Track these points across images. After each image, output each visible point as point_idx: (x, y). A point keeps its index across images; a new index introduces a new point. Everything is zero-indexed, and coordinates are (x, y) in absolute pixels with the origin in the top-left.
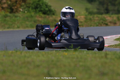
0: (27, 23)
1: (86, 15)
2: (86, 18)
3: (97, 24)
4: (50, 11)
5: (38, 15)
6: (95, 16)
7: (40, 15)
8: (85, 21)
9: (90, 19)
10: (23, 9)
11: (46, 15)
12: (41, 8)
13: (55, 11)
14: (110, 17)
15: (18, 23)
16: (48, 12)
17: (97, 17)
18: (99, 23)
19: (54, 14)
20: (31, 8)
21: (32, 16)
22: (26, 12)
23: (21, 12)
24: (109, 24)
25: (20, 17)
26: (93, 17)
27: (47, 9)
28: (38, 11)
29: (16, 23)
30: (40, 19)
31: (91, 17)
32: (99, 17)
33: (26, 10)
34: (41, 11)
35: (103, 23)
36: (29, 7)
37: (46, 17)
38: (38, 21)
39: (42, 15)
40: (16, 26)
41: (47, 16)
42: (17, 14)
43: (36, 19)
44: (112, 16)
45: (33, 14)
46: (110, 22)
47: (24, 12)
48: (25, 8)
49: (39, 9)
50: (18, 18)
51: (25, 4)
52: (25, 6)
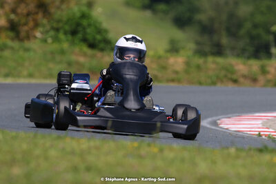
0: (51, 65)
1: (188, 57)
2: (188, 64)
3: (214, 79)
5: (77, 49)
6: (210, 59)
7: (81, 50)
8: (187, 72)
9: (198, 67)
10: (42, 33)
11: (95, 52)
12: (85, 33)
14: (244, 64)
15: (30, 65)
16: (102, 45)
17: (214, 62)
18: (218, 77)
20: (62, 31)
21: (62, 52)
22: (50, 40)
23: (37, 41)
24: (242, 80)
25: (35, 51)
26: (205, 62)
27: (99, 37)
28: (77, 40)
29: (27, 64)
30: (82, 59)
31: (200, 61)
32: (218, 64)
33: (51, 37)
34: (84, 40)
35: (226, 76)
36: (57, 30)
38: (78, 63)
39: (85, 49)
40: (25, 73)
41: (99, 54)
42: (27, 44)
43: (73, 58)
45: (65, 46)
46: (244, 76)
47: (45, 41)
48: (47, 32)
49: (80, 35)
50: (32, 54)
51: (48, 22)
52: (48, 27)
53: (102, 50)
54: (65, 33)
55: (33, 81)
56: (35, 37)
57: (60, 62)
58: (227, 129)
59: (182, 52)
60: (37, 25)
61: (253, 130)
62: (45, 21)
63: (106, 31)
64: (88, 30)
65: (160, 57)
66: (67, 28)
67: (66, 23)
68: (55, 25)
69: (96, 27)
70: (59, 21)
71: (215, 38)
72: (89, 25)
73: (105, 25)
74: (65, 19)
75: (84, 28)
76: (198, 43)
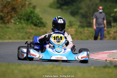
0: (18, 34)
1: (76, 28)
2: (76, 31)
3: (88, 37)
4: (42, 23)
5: (29, 27)
6: (86, 29)
7: (31, 27)
8: (76, 34)
9: (81, 32)
10: (14, 20)
11: (37, 27)
13: (46, 23)
15: (9, 34)
17: (87, 30)
18: (89, 37)
19: (44, 26)
20: (22, 19)
21: (23, 28)
22: (17, 23)
23: (12, 24)
25: (11, 28)
26: (83, 30)
27: (38, 21)
28: (29, 23)
29: (8, 34)
30: (31, 31)
31: (82, 30)
32: (89, 31)
33: (18, 22)
34: (32, 23)
36: (21, 19)
37: (36, 29)
38: (30, 32)
39: (33, 26)
40: (8, 37)
41: (39, 28)
42: (8, 25)
43: (28, 30)
45: (24, 25)
47: (16, 24)
48: (17, 20)
49: (30, 21)
50: (10, 29)
51: (17, 16)
52: (17, 18)
53: (40, 27)
54: (24, 20)
55: (11, 41)
56: (12, 22)
57: (22, 32)
58: (92, 58)
59: (73, 26)
60: (12, 17)
61: (103, 58)
62: (15, 15)
63: (41, 19)
64: (34, 18)
66: (25, 18)
67: (24, 16)
68: (19, 17)
69: (37, 17)
70: (21, 15)
71: (88, 20)
72: (34, 16)
73: (41, 16)
74: (23, 14)
75: (32, 18)
76: (81, 22)
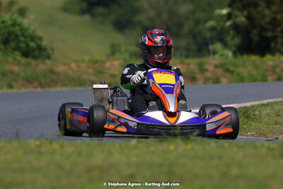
1: (125, 59)
4: (40, 49)
5: (10, 59)
7: (15, 59)
11: (29, 60)
12: (19, 42)
13: (52, 49)
14: (182, 63)
16: (36, 52)
19: (49, 57)
27: (32, 44)
28: (10, 49)
30: (16, 69)
37: (29, 64)
38: (12, 72)
41: (33, 62)
43: (7, 67)
44: (187, 61)
49: (12, 44)
63: (40, 39)
65: (96, 62)
73: (39, 33)
